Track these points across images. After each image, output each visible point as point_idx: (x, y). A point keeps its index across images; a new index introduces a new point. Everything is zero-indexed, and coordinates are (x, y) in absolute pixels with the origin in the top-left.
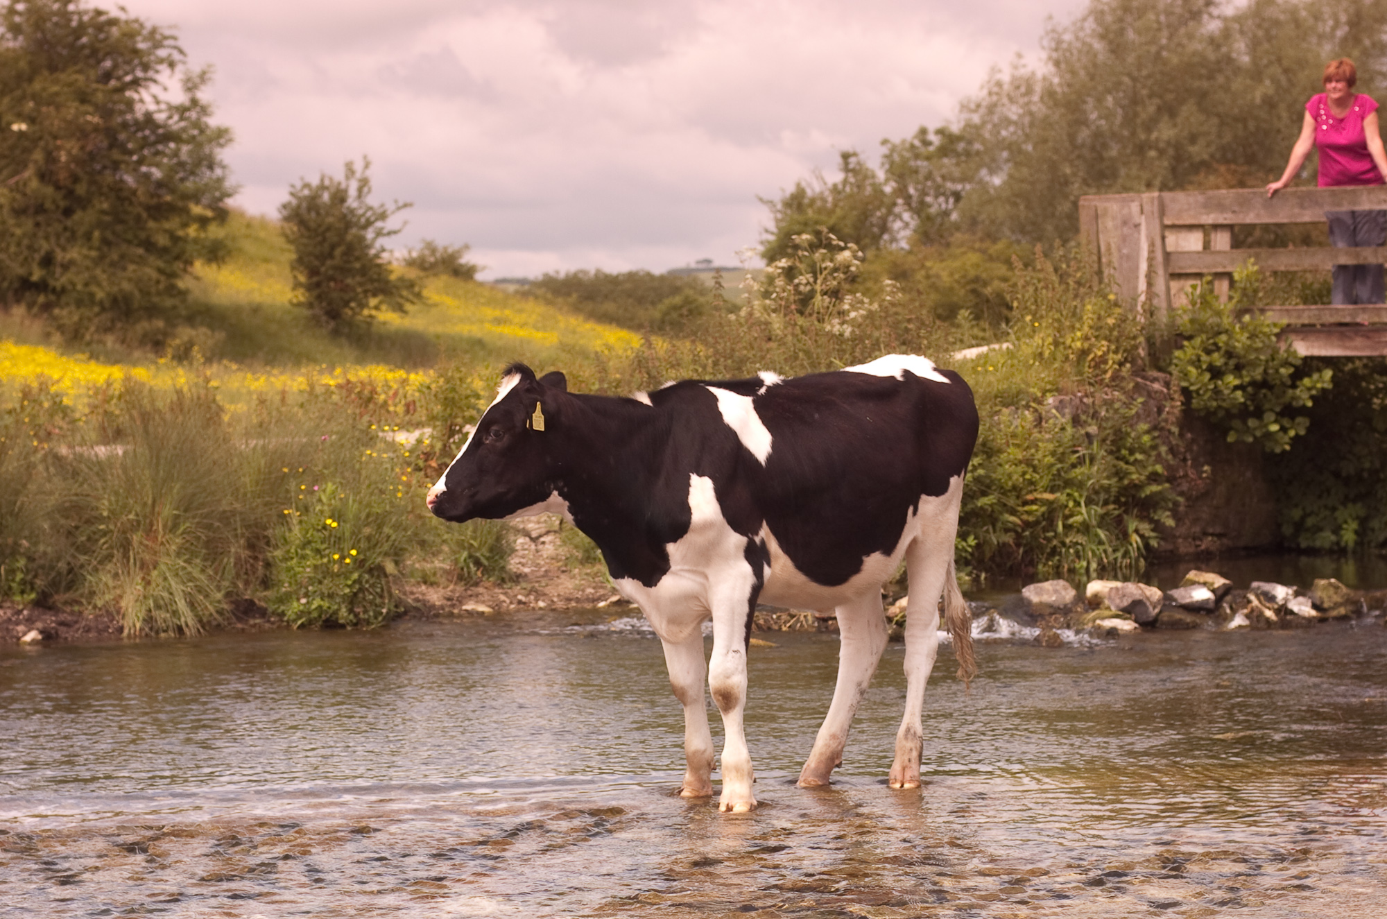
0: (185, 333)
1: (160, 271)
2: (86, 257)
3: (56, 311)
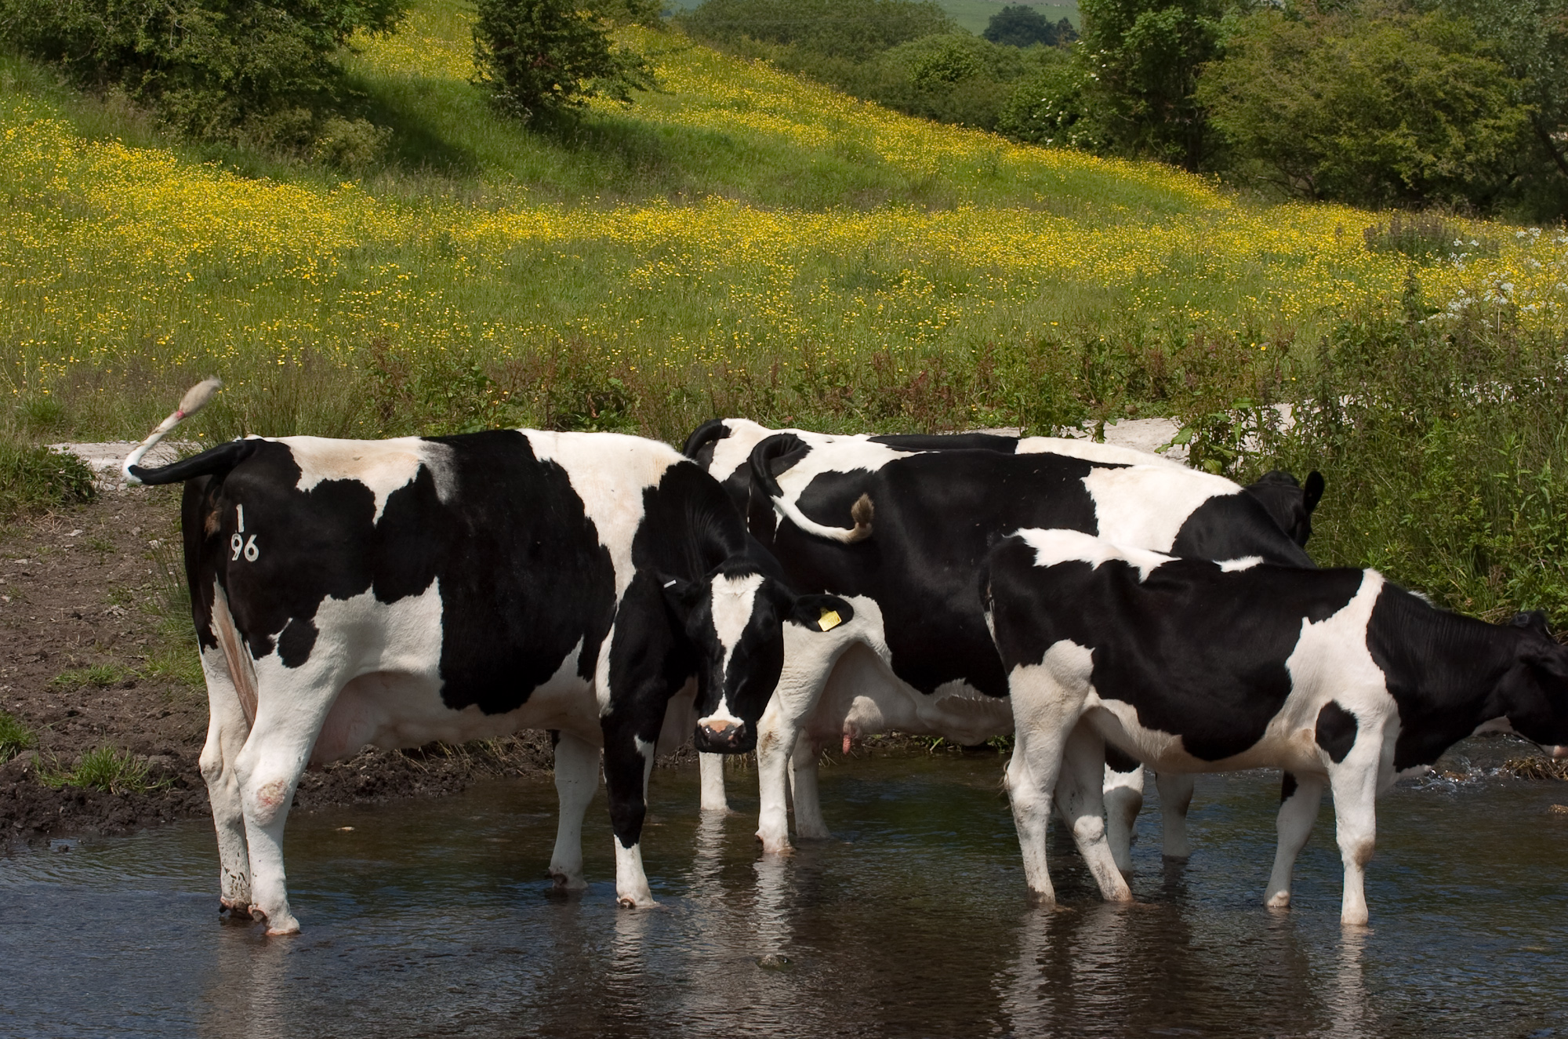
0: (339, 129)
1: (308, 40)
2: (211, 19)
3: (166, 95)
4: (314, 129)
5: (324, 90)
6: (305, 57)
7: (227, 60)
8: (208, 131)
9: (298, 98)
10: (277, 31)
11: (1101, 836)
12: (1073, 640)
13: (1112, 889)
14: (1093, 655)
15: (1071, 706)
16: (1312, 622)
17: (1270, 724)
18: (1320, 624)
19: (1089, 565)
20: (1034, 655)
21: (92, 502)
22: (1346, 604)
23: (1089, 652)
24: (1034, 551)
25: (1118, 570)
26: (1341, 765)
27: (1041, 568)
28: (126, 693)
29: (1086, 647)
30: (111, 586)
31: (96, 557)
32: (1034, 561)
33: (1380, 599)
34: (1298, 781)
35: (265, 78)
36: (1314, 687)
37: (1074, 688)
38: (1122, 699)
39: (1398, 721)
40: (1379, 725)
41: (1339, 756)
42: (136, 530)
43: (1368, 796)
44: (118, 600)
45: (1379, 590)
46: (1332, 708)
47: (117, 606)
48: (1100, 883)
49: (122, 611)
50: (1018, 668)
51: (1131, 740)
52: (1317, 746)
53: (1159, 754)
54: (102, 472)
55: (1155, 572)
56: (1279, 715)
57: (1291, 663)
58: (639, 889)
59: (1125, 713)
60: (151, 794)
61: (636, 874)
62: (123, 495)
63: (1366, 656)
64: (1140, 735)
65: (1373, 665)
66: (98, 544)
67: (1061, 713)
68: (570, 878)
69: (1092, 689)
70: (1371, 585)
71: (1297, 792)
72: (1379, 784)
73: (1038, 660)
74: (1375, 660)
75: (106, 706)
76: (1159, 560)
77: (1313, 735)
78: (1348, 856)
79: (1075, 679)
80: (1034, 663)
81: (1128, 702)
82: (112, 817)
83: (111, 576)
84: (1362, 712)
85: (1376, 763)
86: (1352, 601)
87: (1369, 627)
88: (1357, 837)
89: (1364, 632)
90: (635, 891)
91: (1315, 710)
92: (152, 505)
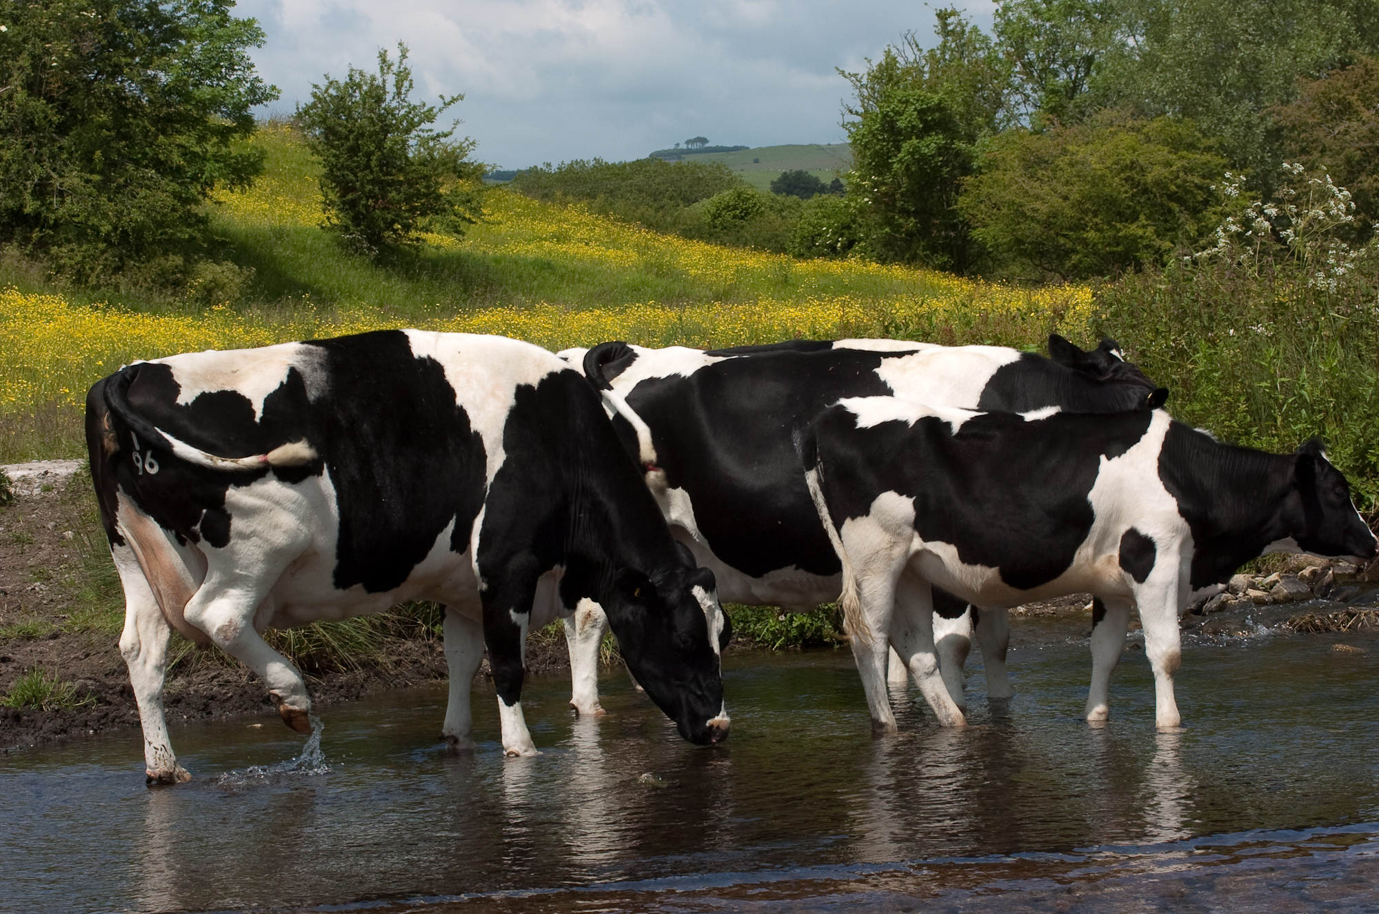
1: (176, 195)
2: (87, 181)
3: (54, 250)
4: (185, 272)
5: (192, 238)
6: (174, 210)
7: (105, 216)
8: (93, 280)
9: (170, 245)
10: (149, 188)
11: (935, 670)
12: (895, 491)
13: (949, 716)
14: (915, 503)
15: (898, 551)
16: (1109, 458)
17: (1077, 552)
18: (1115, 460)
19: (905, 423)
20: (861, 507)
21: (10, 506)
22: (1139, 441)
23: (911, 501)
24: (855, 416)
25: (932, 426)
26: (1144, 585)
27: (864, 431)
28: (51, 643)
29: (908, 496)
30: (33, 569)
31: (18, 549)
32: (855, 424)
33: (1167, 434)
34: (1106, 607)
35: (139, 230)
36: (1114, 516)
37: (899, 535)
38: (943, 540)
39: (1192, 543)
40: (1176, 546)
41: (1141, 576)
42: (51, 525)
43: (1171, 611)
44: (39, 578)
45: (1167, 427)
46: (1132, 533)
47: (38, 583)
48: (937, 712)
49: (43, 587)
50: (848, 521)
51: (954, 576)
52: (1120, 569)
53: (979, 588)
54: (18, 480)
55: (965, 426)
56: (1084, 544)
57: (1092, 496)
58: (522, 742)
59: (946, 552)
60: (80, 710)
61: (519, 729)
62: (38, 498)
63: (1160, 486)
64: (961, 571)
65: (1166, 493)
66: (18, 537)
67: (890, 558)
68: (461, 739)
69: (916, 534)
70: (1160, 422)
71: (1107, 617)
72: (1180, 601)
73: (866, 512)
74: (1167, 488)
75: (34, 653)
76: (968, 416)
77: (1116, 559)
78: (1158, 667)
79: (899, 526)
80: (862, 515)
81: (949, 542)
82: (45, 728)
83: (31, 562)
84: (1159, 536)
85: (1176, 580)
86: (1144, 438)
87: (1159, 459)
88: (1164, 648)
89: (1155, 464)
90: (519, 744)
91: (1117, 538)
92: (64, 503)
